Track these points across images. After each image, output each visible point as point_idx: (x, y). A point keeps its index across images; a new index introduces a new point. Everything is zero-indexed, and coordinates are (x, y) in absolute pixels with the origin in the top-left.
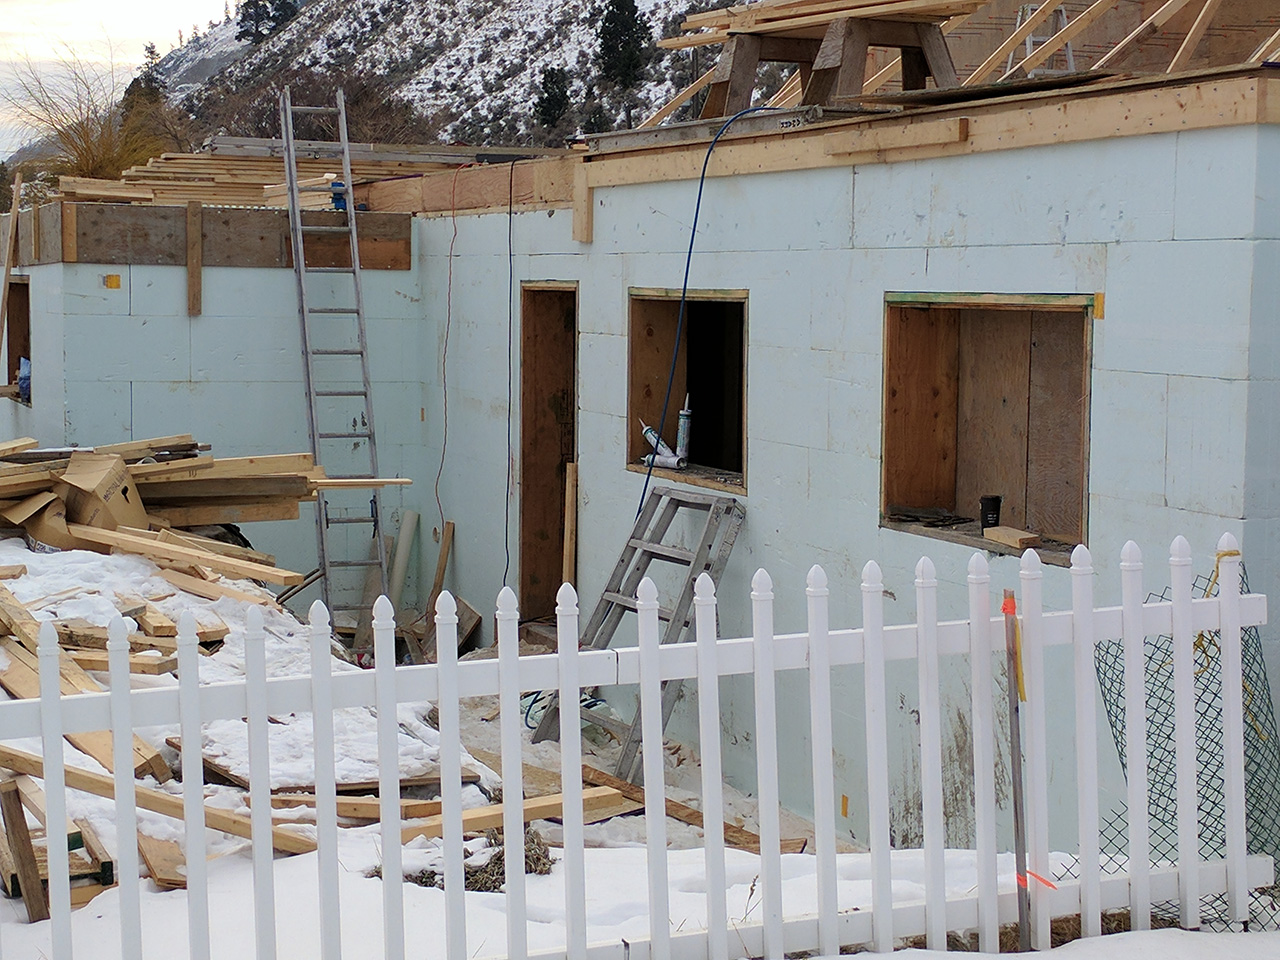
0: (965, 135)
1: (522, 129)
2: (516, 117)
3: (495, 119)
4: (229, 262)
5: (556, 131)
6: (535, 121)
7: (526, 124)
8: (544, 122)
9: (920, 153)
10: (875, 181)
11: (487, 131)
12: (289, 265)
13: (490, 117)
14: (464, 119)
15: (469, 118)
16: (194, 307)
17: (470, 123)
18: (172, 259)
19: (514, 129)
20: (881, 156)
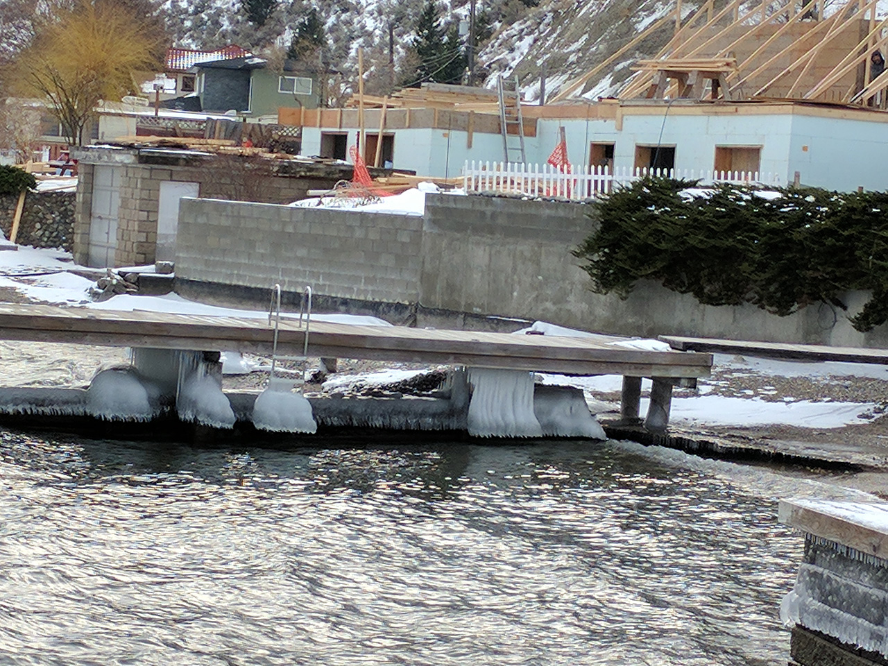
0: (736, 111)
1: (226, 25)
2: (219, 12)
3: (196, 13)
4: (481, 131)
5: (265, 29)
6: (239, 17)
7: (231, 20)
8: (250, 19)
9: (725, 113)
10: (713, 119)
11: (188, 24)
12: (500, 133)
13: (191, 9)
14: (163, 10)
15: (168, 9)
16: (470, 146)
17: (170, 15)
18: (464, 129)
19: (217, 24)
20: (716, 113)
